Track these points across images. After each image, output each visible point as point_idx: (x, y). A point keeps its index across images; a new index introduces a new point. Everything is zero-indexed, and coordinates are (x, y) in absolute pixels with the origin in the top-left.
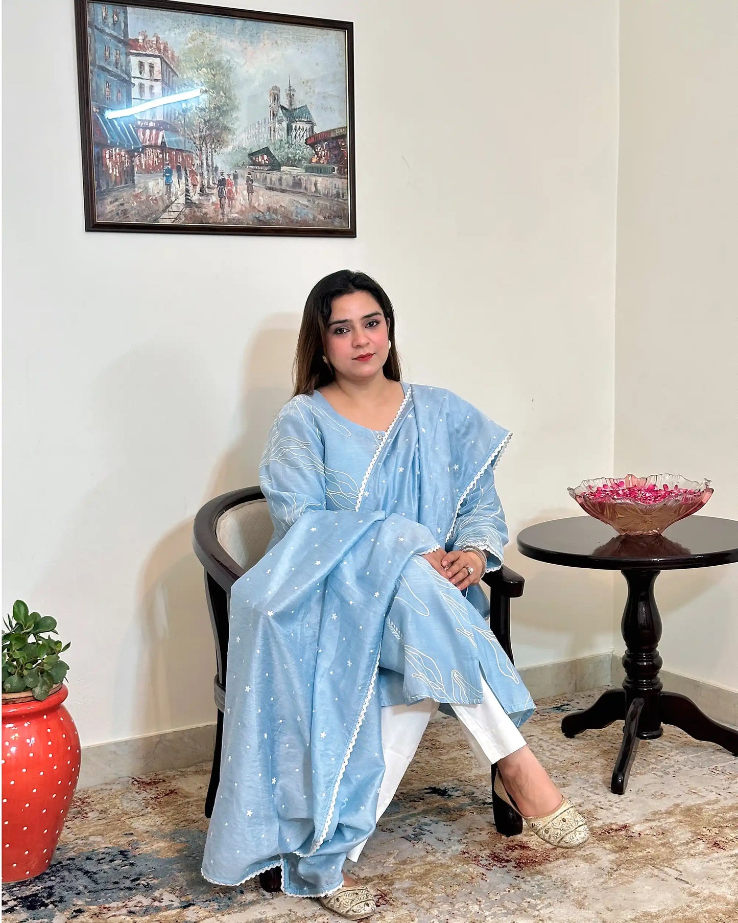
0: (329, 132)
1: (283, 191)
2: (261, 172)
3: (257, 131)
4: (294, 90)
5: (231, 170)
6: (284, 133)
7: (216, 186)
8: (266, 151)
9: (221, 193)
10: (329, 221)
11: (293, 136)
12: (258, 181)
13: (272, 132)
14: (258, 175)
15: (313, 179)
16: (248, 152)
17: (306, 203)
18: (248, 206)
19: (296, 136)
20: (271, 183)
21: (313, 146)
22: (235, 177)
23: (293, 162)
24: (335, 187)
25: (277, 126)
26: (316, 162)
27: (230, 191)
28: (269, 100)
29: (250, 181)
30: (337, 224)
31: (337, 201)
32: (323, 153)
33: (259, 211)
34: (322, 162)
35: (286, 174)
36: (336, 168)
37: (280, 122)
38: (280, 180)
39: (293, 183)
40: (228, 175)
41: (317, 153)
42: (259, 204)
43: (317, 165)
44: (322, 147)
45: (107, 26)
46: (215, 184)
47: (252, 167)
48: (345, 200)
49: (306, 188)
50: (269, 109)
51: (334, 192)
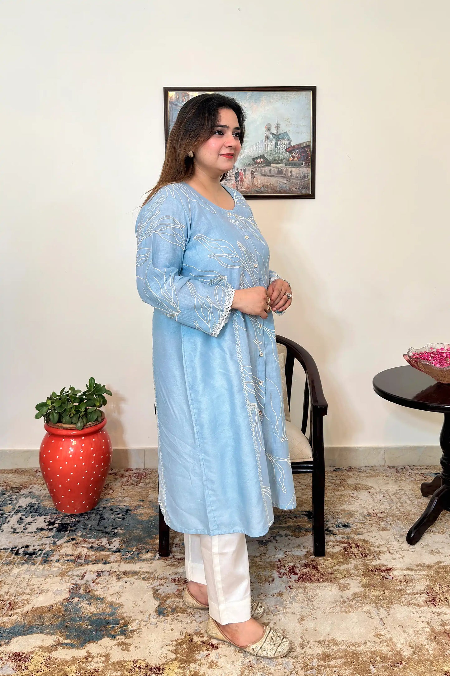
0: (300, 144)
1: (272, 176)
2: (259, 167)
3: (257, 147)
4: (280, 125)
5: (242, 167)
6: (273, 147)
7: (234, 175)
8: (262, 156)
9: (237, 179)
10: (299, 190)
11: (278, 148)
12: (257, 171)
13: (266, 147)
14: (258, 169)
15: (290, 169)
16: (252, 158)
17: (285, 182)
18: (251, 184)
19: (280, 148)
20: (265, 173)
21: (290, 152)
22: (245, 170)
23: (278, 161)
24: (303, 173)
25: (269, 143)
26: (292, 160)
27: (242, 178)
28: (264, 130)
29: (252, 172)
30: (304, 192)
31: (304, 180)
32: (296, 155)
33: (258, 187)
34: (295, 160)
35: (274, 168)
36: (304, 163)
37: (271, 141)
38: (270, 171)
39: (278, 172)
40: (241, 170)
41: (292, 156)
42: (258, 184)
43: (292, 162)
44: (296, 152)
45: (179, 103)
46: (233, 175)
47: (254, 165)
48: (309, 179)
49: (285, 174)
50: (265, 135)
51: (302, 175)
